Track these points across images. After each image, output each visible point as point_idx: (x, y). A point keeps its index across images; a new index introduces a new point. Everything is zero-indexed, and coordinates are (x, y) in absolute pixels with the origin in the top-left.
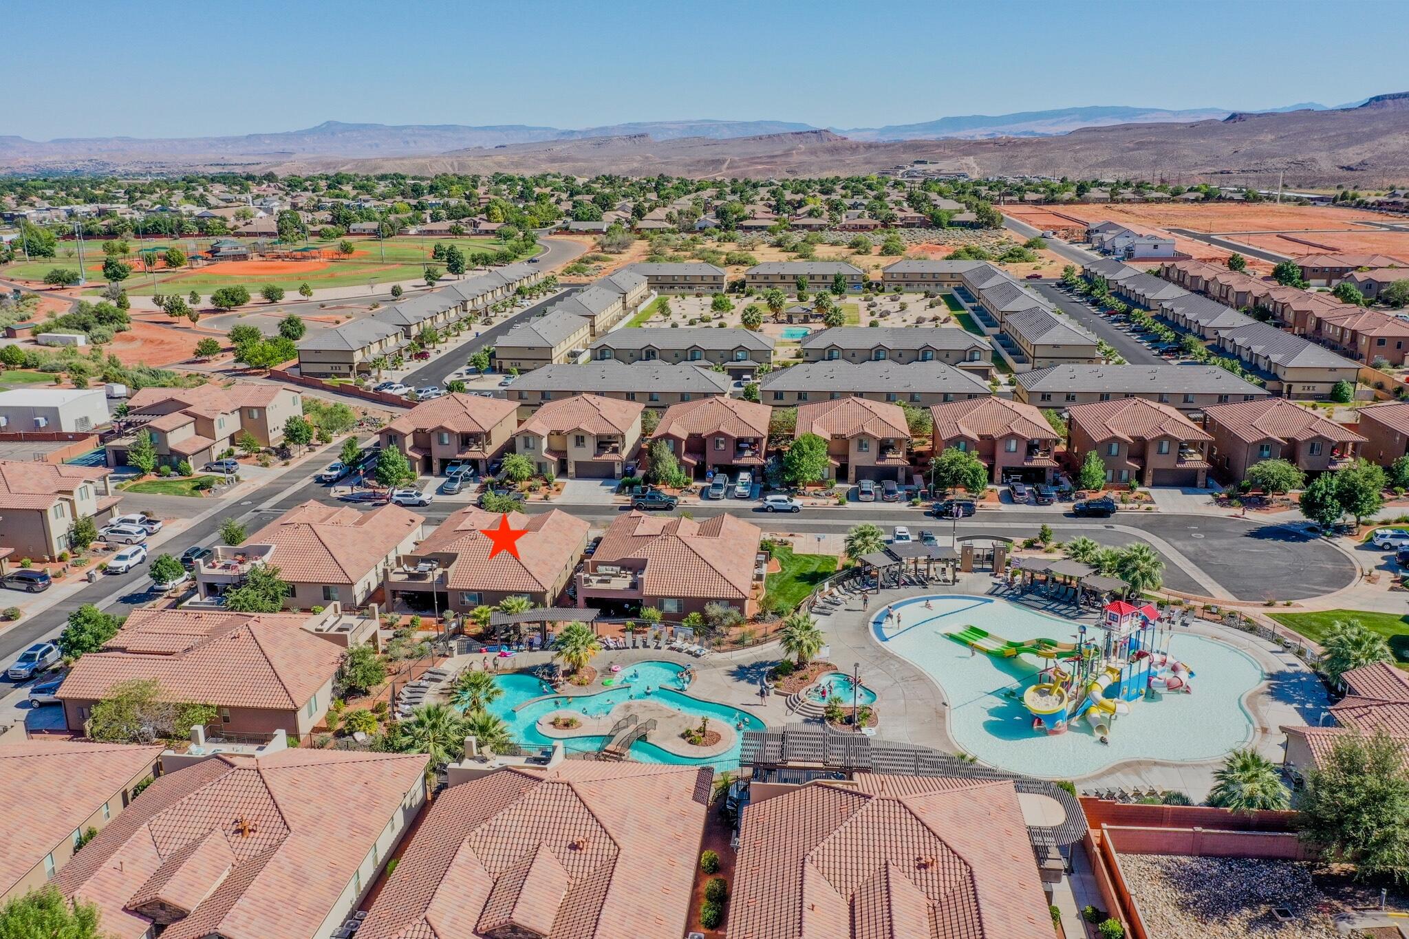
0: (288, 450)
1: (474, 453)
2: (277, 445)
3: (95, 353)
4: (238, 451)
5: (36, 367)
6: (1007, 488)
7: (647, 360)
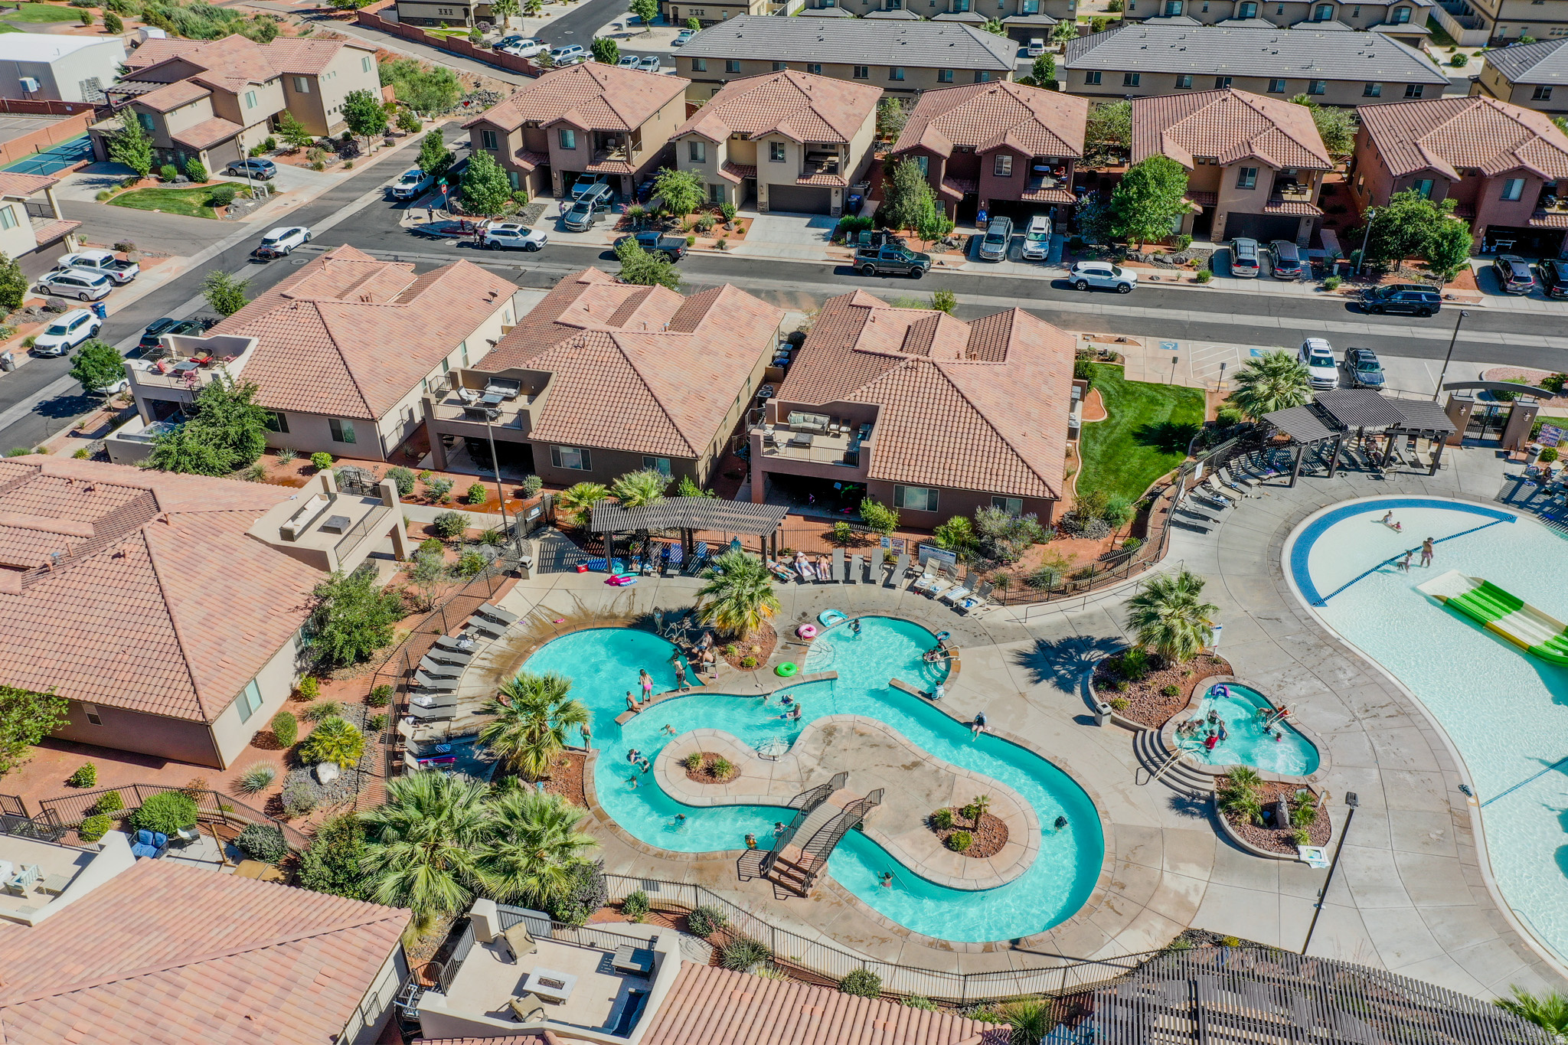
0: (355, 143)
1: (613, 164)
2: (337, 135)
4: (280, 142)
6: (1491, 263)
7: (888, 10)
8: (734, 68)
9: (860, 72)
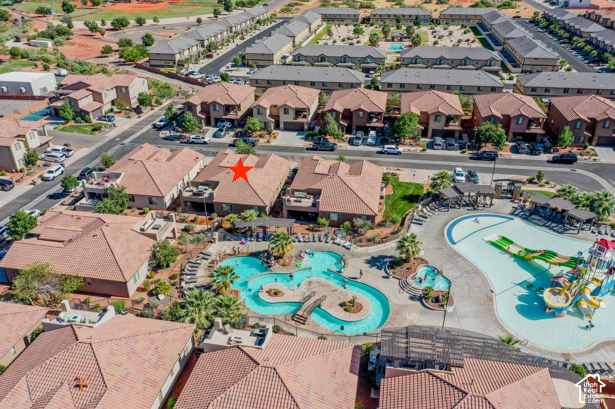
0: (141, 109)
1: (232, 115)
2: (134, 106)
3: (55, 51)
4: (115, 109)
5: (28, 58)
6: (514, 144)
7: (321, 62)
8: (270, 83)
9: (313, 84)
